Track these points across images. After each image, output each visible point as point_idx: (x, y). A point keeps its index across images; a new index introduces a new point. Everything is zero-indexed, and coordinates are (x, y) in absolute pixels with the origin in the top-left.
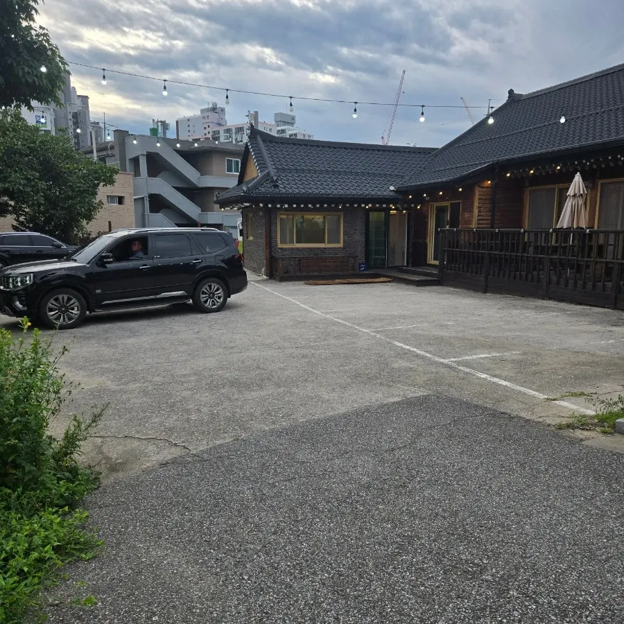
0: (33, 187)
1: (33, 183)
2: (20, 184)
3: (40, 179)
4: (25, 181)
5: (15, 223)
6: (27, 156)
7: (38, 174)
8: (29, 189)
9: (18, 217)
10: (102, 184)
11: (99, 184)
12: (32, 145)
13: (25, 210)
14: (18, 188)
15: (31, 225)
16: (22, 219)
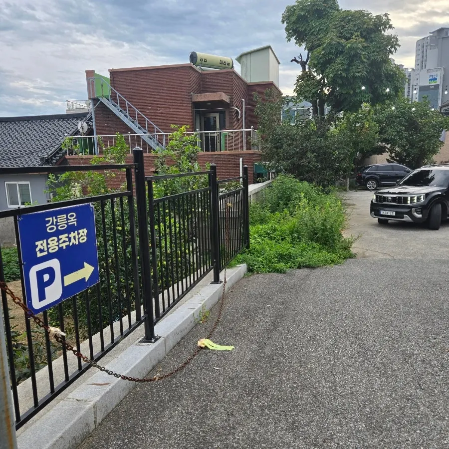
0: (399, 136)
1: (400, 134)
2: (392, 135)
3: (405, 131)
4: (396, 133)
5: (389, 158)
6: (399, 117)
7: (404, 128)
8: (397, 138)
9: (391, 154)
10: (444, 130)
11: (442, 130)
12: (403, 111)
13: (396, 149)
14: (391, 138)
15: (398, 159)
16: (393, 155)
